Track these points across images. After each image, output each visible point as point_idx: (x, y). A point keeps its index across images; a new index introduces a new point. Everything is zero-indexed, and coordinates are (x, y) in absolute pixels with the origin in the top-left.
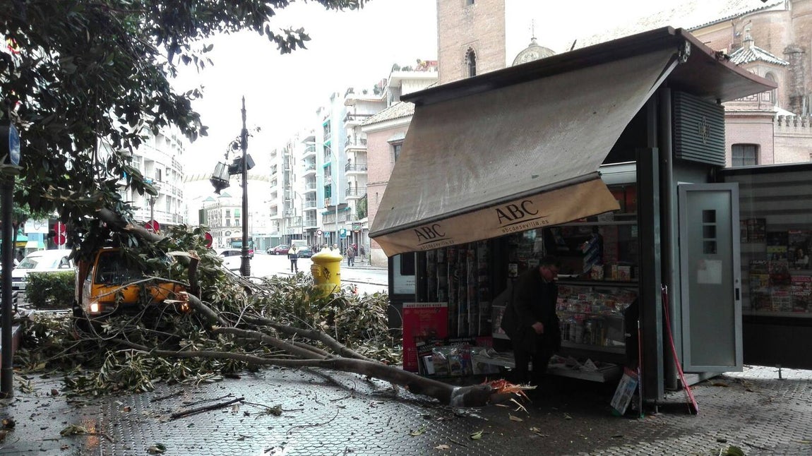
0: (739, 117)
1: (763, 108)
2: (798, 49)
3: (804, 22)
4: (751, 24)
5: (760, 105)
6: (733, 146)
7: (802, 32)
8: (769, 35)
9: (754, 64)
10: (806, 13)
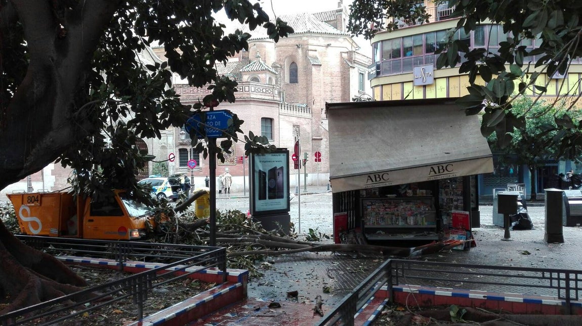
0: (265, 102)
1: (275, 98)
2: (278, 65)
3: (281, 51)
4: (255, 46)
5: (274, 96)
6: (262, 118)
7: (280, 56)
8: (265, 55)
9: (264, 72)
10: (283, 46)
